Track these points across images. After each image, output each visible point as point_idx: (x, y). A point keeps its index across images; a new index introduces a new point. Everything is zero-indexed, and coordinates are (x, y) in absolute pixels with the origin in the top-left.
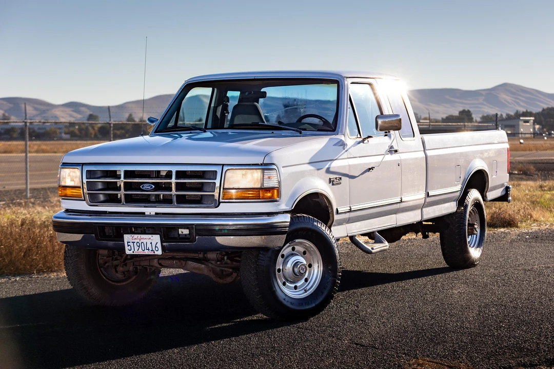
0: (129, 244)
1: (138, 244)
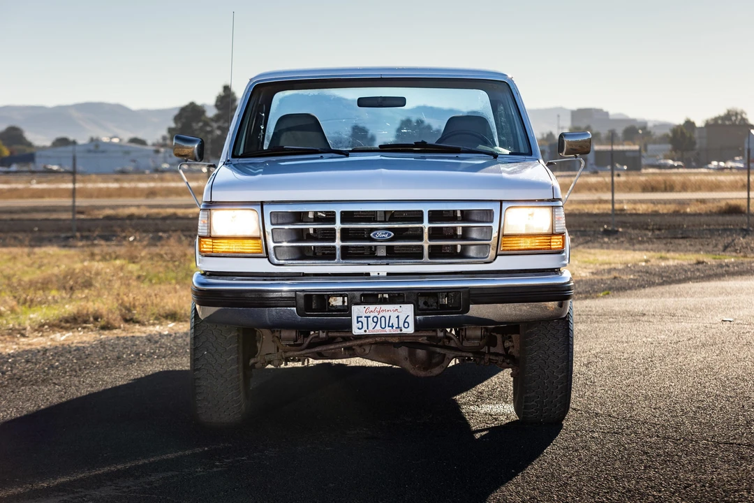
0: (359, 319)
1: (375, 320)
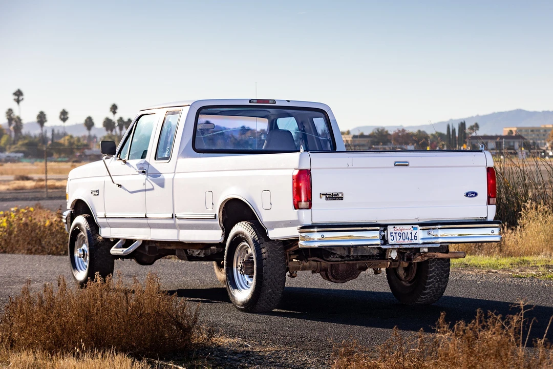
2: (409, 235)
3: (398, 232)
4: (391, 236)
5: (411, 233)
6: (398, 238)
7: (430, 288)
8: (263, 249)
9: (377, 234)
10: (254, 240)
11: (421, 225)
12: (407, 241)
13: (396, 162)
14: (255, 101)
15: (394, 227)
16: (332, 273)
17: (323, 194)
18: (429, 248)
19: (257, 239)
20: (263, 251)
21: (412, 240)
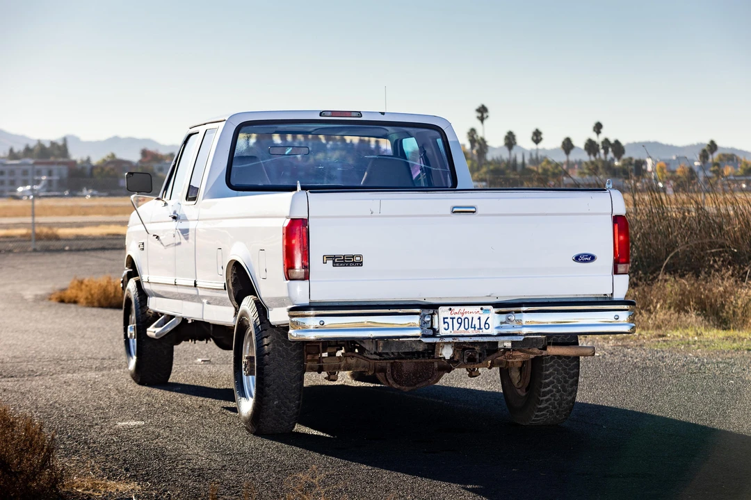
2: (476, 322)
3: (457, 316)
4: (444, 323)
5: (479, 318)
6: (456, 325)
7: (547, 400)
8: (265, 339)
9: (416, 320)
10: (255, 325)
11: (495, 305)
12: (471, 332)
13: (454, 207)
14: (329, 113)
15: (450, 309)
16: (393, 376)
17: (329, 257)
18: (513, 343)
19: (259, 323)
20: (266, 341)
21: (480, 329)
